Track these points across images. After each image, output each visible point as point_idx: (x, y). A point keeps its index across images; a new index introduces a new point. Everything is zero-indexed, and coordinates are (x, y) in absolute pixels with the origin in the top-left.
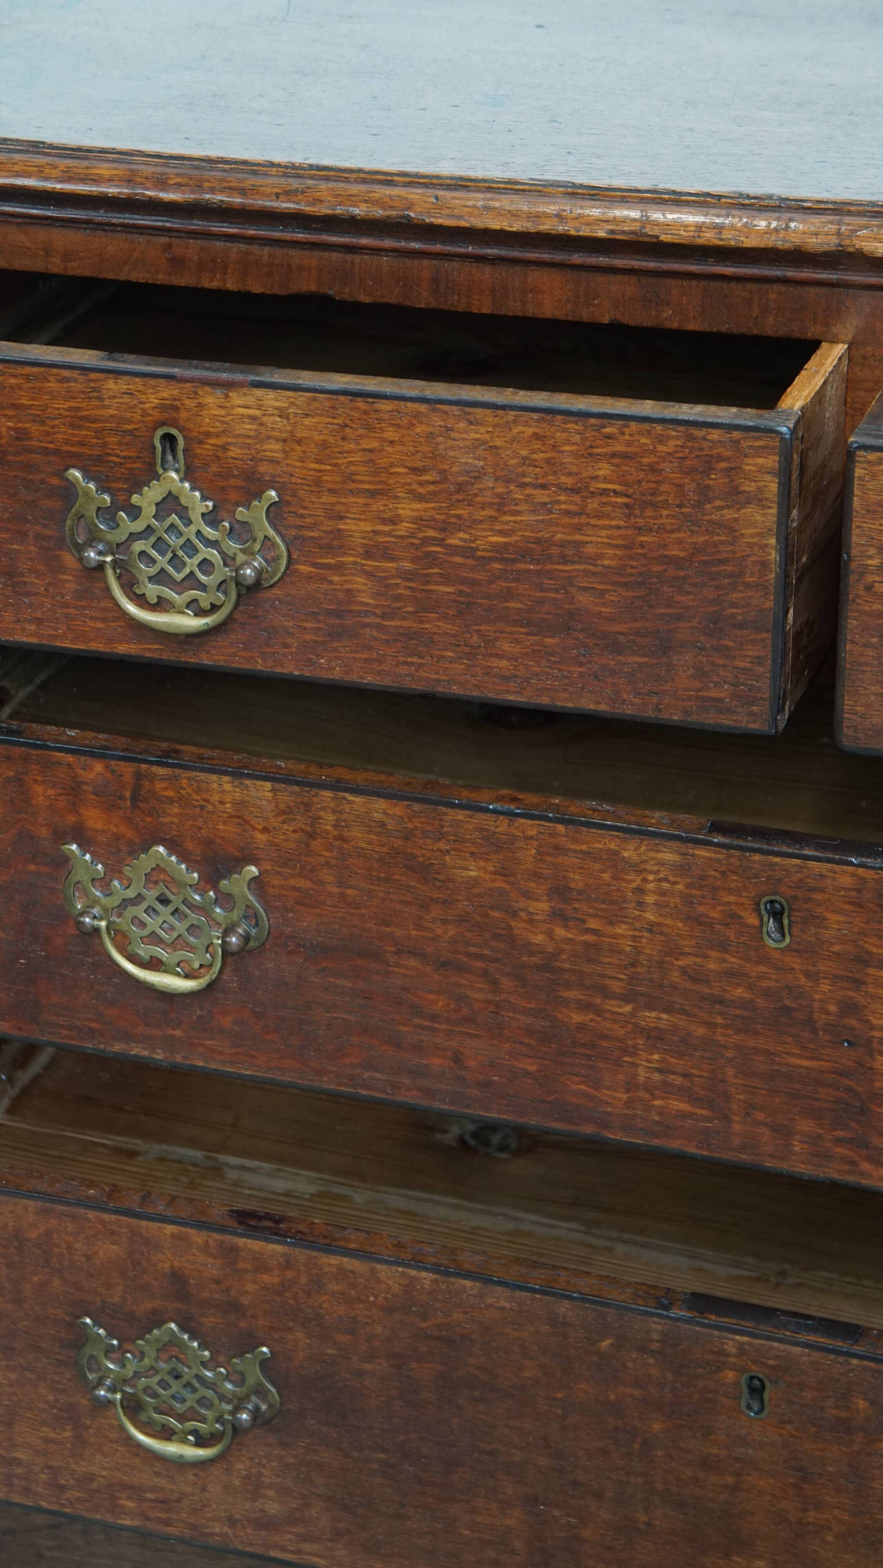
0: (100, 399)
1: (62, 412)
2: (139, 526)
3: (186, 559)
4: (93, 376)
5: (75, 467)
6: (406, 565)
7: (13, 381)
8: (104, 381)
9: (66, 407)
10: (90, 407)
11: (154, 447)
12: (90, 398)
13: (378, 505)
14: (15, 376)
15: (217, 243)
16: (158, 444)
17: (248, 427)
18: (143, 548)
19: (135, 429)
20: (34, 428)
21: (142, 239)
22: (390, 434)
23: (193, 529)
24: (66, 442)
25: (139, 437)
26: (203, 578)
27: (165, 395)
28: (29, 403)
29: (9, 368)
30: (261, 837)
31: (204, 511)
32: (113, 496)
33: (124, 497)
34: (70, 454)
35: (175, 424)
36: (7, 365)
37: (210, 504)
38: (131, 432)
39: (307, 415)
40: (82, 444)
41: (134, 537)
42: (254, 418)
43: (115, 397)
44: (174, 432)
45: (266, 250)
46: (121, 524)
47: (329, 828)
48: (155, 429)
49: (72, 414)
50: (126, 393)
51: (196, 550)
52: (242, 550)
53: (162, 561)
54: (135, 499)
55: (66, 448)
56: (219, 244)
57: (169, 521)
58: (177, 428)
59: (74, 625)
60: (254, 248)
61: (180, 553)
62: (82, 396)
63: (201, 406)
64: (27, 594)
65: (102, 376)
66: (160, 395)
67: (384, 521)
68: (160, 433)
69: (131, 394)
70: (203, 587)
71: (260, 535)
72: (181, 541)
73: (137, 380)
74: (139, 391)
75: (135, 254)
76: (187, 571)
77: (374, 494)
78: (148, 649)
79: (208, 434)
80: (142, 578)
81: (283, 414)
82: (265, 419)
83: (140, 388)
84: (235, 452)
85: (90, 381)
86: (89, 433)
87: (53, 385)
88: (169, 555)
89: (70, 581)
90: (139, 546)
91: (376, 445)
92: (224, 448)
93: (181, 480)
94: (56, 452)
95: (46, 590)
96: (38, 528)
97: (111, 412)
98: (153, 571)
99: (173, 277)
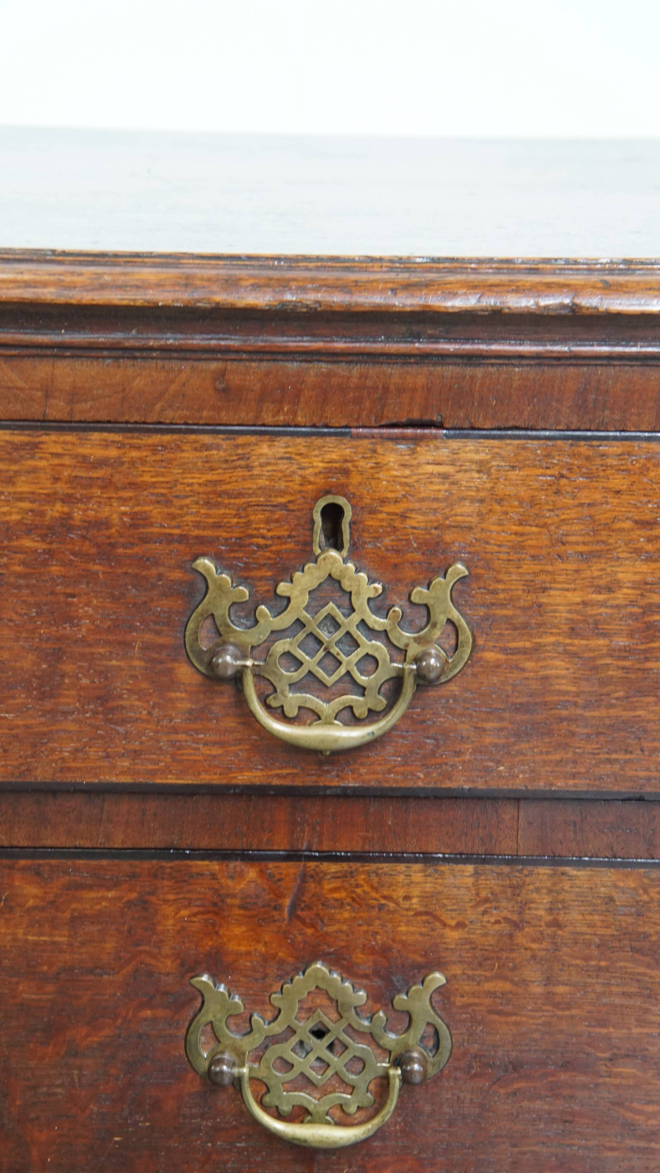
0: (248, 468)
1: (196, 487)
2: (286, 620)
3: (342, 657)
4: (241, 440)
5: (204, 555)
6: (622, 642)
7: (135, 454)
8: (256, 444)
9: (201, 481)
10: (234, 479)
11: (312, 522)
12: (235, 468)
13: (595, 569)
14: (138, 448)
15: (289, 365)
16: (318, 518)
17: (439, 488)
18: (287, 648)
19: (289, 502)
20: (155, 512)
21: (186, 366)
22: (618, 482)
23: (355, 618)
24: (197, 525)
25: (293, 511)
26: (362, 679)
27: (334, 456)
28: (153, 480)
29: (132, 438)
30: (453, 936)
31: (372, 595)
32: (251, 587)
33: (266, 588)
34: (200, 540)
35: (341, 490)
36: (130, 435)
37: (379, 586)
38: (284, 506)
39: (513, 468)
40: (217, 526)
41: (277, 634)
42: (445, 477)
43: (268, 464)
44: (341, 501)
45: (356, 370)
46: (261, 621)
47: (541, 913)
48: (316, 499)
49: (208, 489)
50: (282, 458)
51: (357, 645)
52: (416, 640)
53: (310, 662)
54: (283, 588)
55: (196, 532)
56: (293, 366)
57: (324, 612)
58: (345, 496)
59: (182, 755)
60: (341, 369)
61: (335, 650)
62: (224, 466)
63: (378, 466)
64: (124, 721)
65: (253, 439)
66: (328, 457)
67: (599, 590)
68: (322, 503)
69: (290, 458)
70: (362, 690)
71: (442, 619)
72: (339, 635)
73: (299, 440)
74: (301, 454)
75: (173, 387)
76: (342, 670)
77: (587, 557)
78: (278, 776)
79: (383, 501)
80: (282, 686)
81: (482, 467)
82: (459, 476)
83: (303, 450)
84: (417, 520)
85: (237, 446)
86: (227, 511)
87: (188, 455)
88: (321, 653)
89: (182, 699)
90: (281, 646)
91: (598, 496)
92: (403, 517)
93: (345, 561)
94: (183, 539)
95: (150, 713)
96: (148, 637)
97: (263, 482)
98: (296, 675)
99: (223, 414)
